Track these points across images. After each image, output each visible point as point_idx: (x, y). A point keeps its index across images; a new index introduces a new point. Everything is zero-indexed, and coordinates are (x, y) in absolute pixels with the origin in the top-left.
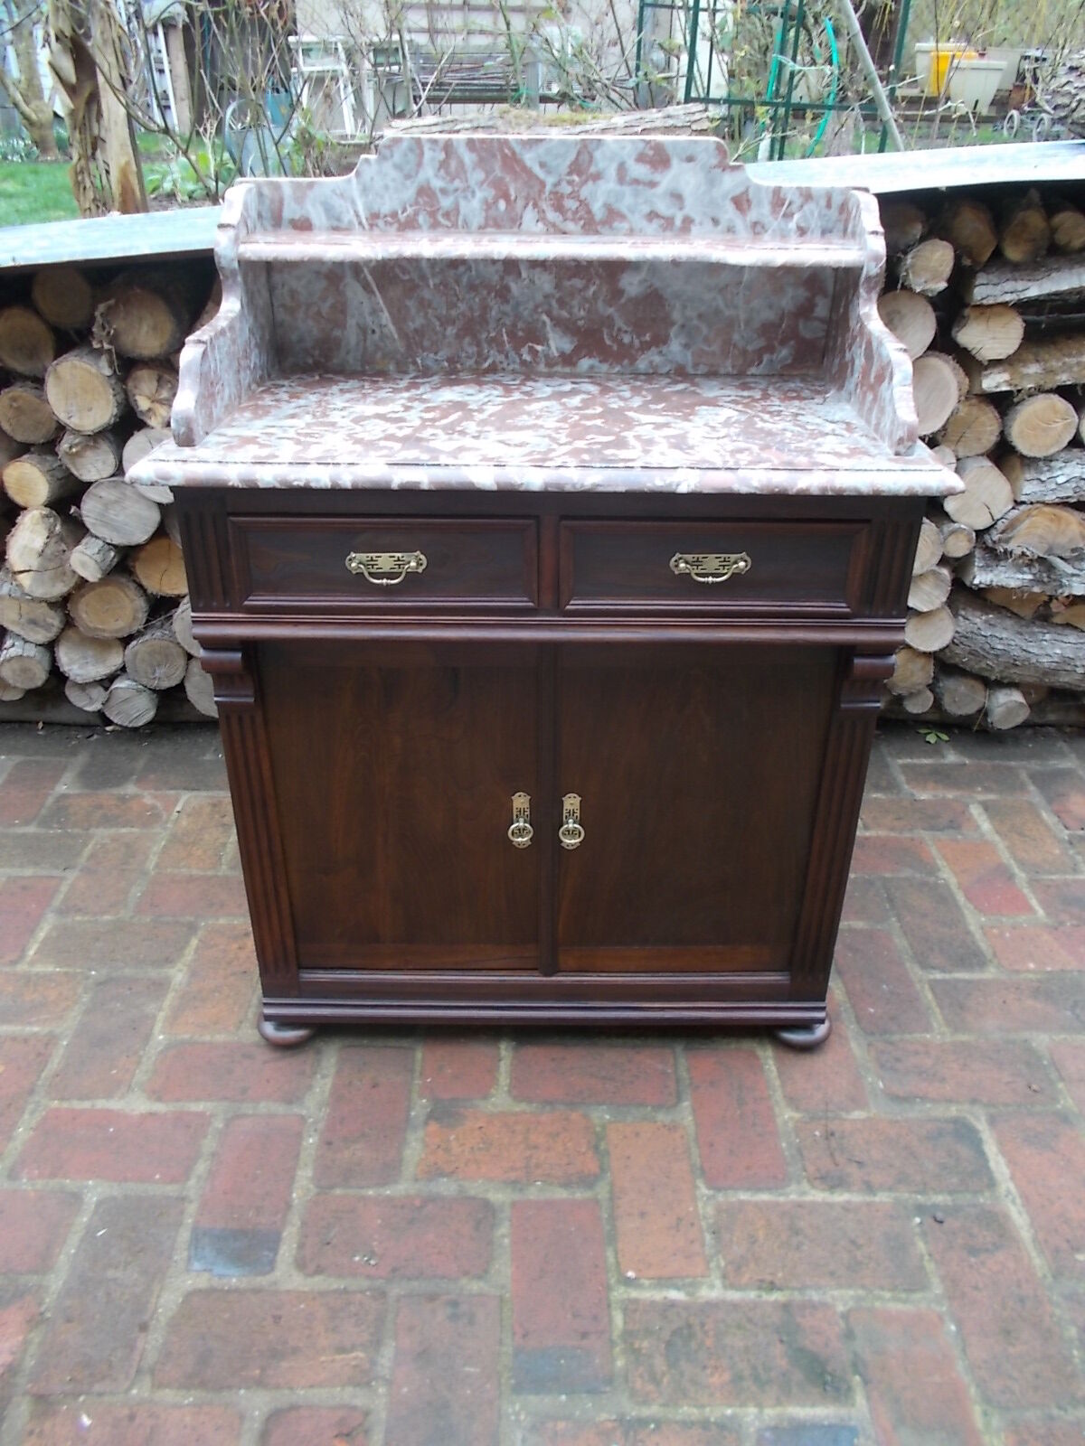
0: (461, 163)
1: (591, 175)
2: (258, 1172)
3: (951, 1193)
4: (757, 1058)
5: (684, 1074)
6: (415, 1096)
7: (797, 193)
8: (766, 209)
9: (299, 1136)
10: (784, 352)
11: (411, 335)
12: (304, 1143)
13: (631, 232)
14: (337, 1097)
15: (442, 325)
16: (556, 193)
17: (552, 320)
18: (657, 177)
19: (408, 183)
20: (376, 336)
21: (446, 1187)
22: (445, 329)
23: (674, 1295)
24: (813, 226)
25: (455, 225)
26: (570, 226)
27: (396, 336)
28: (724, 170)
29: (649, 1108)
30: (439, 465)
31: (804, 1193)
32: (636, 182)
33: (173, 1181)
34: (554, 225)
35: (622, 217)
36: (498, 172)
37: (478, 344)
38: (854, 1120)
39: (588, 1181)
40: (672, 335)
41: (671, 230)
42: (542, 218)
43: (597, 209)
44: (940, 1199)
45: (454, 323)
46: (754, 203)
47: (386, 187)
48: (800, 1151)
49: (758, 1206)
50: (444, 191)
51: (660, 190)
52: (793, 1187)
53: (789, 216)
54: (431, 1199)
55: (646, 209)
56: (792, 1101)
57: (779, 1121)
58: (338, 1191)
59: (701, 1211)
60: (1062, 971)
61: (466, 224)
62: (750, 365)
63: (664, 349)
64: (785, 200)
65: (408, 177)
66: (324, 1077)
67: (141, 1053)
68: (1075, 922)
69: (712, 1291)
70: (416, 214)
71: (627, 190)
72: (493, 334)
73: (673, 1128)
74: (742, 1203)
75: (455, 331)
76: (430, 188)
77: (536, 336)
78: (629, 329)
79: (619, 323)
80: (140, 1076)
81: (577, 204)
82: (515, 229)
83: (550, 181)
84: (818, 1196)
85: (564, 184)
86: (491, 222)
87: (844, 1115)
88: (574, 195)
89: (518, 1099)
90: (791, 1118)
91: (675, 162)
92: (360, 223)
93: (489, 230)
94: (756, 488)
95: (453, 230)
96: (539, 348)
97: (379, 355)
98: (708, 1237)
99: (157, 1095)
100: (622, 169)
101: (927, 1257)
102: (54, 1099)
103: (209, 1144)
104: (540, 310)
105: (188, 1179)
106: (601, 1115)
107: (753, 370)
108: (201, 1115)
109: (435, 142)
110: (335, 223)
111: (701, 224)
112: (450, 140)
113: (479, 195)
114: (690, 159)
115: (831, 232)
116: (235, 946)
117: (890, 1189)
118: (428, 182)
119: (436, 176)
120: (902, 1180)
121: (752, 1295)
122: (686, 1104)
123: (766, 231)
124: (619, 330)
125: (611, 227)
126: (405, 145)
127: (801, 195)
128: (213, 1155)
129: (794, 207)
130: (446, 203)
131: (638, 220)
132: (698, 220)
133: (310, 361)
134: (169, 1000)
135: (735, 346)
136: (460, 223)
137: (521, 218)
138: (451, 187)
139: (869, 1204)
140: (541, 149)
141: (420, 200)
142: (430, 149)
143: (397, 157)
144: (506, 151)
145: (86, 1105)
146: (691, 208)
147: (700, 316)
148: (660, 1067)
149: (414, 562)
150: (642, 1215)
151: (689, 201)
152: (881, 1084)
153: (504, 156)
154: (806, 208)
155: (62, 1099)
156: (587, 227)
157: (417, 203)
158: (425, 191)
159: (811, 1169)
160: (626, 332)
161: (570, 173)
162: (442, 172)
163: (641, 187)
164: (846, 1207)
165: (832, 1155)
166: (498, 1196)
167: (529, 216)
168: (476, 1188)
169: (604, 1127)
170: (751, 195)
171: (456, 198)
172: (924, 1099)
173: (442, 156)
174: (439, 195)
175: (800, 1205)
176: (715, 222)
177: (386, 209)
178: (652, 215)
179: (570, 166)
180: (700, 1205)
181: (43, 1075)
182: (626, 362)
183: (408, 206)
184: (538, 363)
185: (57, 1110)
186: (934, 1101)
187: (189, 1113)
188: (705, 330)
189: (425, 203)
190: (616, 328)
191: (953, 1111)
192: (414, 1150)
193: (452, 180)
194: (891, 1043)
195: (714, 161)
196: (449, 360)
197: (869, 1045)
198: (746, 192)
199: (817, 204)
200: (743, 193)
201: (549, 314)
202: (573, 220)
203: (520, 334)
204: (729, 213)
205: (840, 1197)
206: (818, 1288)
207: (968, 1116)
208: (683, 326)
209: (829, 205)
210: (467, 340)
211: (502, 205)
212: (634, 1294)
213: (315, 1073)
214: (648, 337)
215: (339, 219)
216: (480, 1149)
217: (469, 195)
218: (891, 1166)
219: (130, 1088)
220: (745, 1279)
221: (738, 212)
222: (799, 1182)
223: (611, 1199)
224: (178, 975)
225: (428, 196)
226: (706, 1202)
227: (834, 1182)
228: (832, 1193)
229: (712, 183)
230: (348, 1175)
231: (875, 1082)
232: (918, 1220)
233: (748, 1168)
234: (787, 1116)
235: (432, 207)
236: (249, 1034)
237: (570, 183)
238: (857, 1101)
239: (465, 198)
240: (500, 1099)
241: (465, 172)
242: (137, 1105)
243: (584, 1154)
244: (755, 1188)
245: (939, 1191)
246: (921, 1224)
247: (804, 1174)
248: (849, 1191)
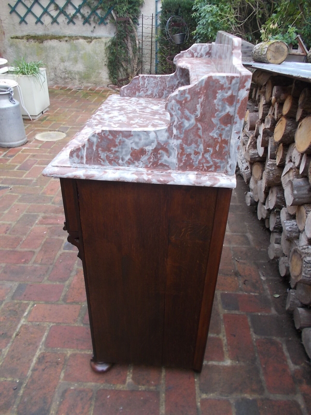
3: (22, 396)
23: (26, 314)
29: (83, 316)
31: (40, 350)
38: (60, 373)
39: (65, 300)
44: (21, 392)
48: (56, 353)
49: (41, 336)
52: (44, 348)
54: (71, 271)
56: (74, 355)
57: (68, 349)
69: (23, 321)
73: (75, 321)
74: (44, 332)
84: (38, 353)
87: (63, 370)
90: (68, 353)
98: (38, 323)
101: (5, 379)
106: (84, 304)
117: (31, 376)
120: (33, 381)
121: (17, 330)
122: (82, 325)
139: (29, 367)
150: (50, 310)
152: (72, 388)
159: (48, 354)
164: (30, 360)
165: (50, 362)
168: (71, 279)
169: (80, 305)
172: (61, 403)
175: (37, 347)
180: (48, 323)
186: (59, 405)
194: (91, 399)
197: (92, 390)
205: (35, 360)
206: (11, 346)
212: (30, 306)
218: (39, 380)
220: (22, 329)
222: (45, 350)
223: (57, 304)
226: (48, 325)
227: (41, 360)
228: (37, 358)
231: (73, 385)
233: (54, 337)
234: (69, 352)
238: (67, 377)
244: (47, 338)
245: (24, 393)
246: (16, 381)
247: (47, 352)
248: (36, 363)
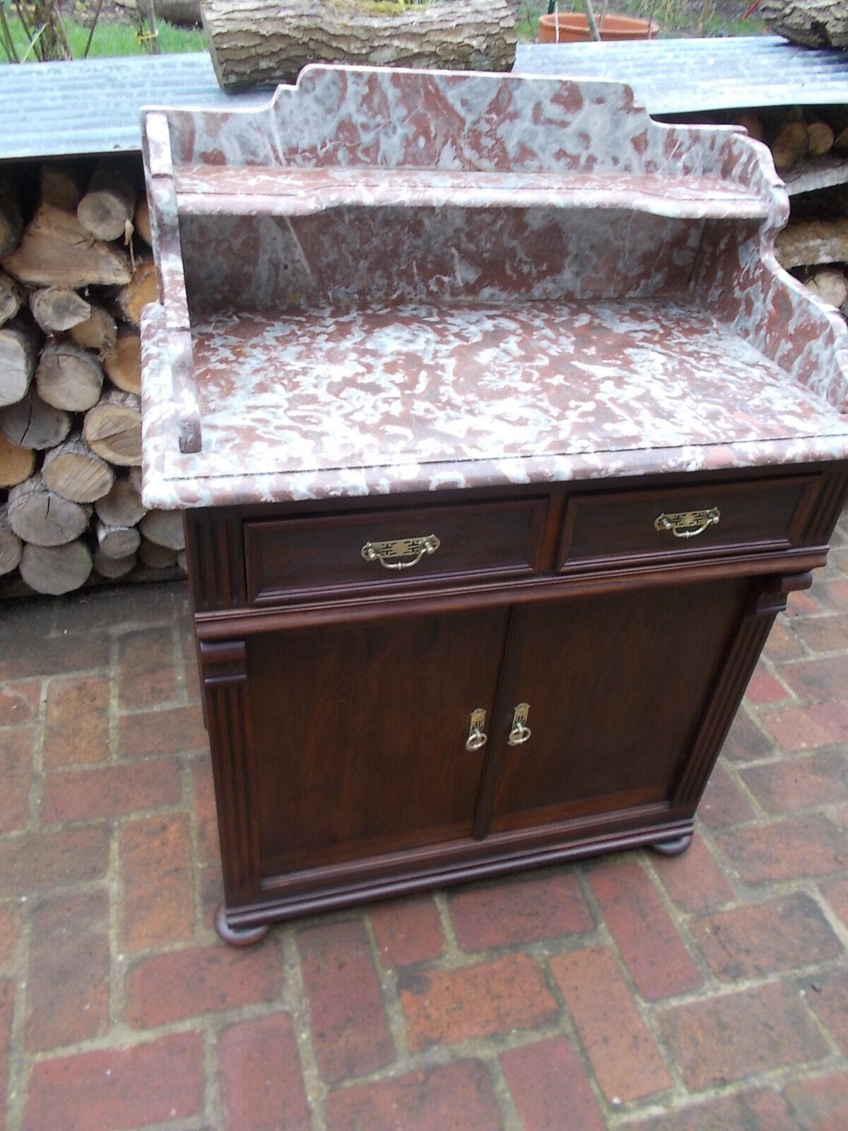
0: (384, 98)
1: (509, 113)
2: (268, 1082)
3: (817, 962)
4: (640, 869)
5: (591, 897)
6: (379, 968)
7: (688, 134)
8: (660, 149)
9: (291, 1035)
10: (658, 277)
11: (324, 269)
12: (299, 1041)
13: (540, 170)
14: (312, 987)
15: (355, 259)
16: (475, 131)
17: (460, 253)
18: (569, 118)
19: (329, 117)
20: (289, 271)
21: (439, 1055)
22: (358, 264)
23: (656, 1110)
24: (697, 165)
25: (374, 162)
26: (485, 163)
27: (308, 271)
28: (628, 112)
29: (576, 936)
30: (470, 460)
31: (716, 989)
32: (550, 121)
33: (190, 1113)
34: (470, 162)
35: (533, 155)
36: (421, 109)
37: (389, 277)
38: (730, 912)
39: (551, 1019)
40: (566, 265)
41: (576, 169)
42: (459, 155)
43: (512, 148)
44: (812, 969)
45: (366, 258)
46: (650, 144)
47: (306, 121)
48: (699, 948)
49: (688, 1009)
50: (365, 127)
51: (570, 130)
52: (707, 985)
53: (678, 156)
54: (432, 1070)
55: (556, 148)
56: (681, 904)
57: (676, 925)
58: (348, 1084)
59: (648, 1025)
60: (825, 746)
61: (385, 160)
62: (629, 290)
63: (558, 277)
64: (677, 141)
65: (329, 111)
66: (292, 967)
67: (107, 979)
68: (819, 700)
69: (682, 1099)
70: (336, 149)
71: (541, 129)
72: (404, 267)
73: (600, 950)
74: (675, 1009)
75: (367, 265)
76: (351, 124)
77: (444, 268)
78: (529, 260)
79: (521, 254)
80: (116, 1004)
81: (493, 142)
82: (433, 166)
83: (470, 118)
84: (727, 989)
85: (483, 122)
86: (410, 159)
87: (721, 909)
88: (491, 134)
89: (468, 951)
90: (684, 921)
91: (586, 103)
92: (277, 158)
93: (407, 166)
94: (752, 461)
95: (371, 166)
96: (446, 279)
97: (290, 289)
98: (661, 1048)
99: (140, 1023)
100: (538, 108)
101: (820, 1025)
102: (35, 1052)
103: (210, 1065)
104: (450, 244)
105: (203, 1107)
106: (541, 952)
107: (631, 294)
108: (191, 1034)
109: (359, 75)
110: (251, 158)
111: (602, 162)
112: (375, 74)
113: (400, 131)
114: (600, 101)
115: (710, 171)
116: (157, 843)
117: (775, 969)
118: (350, 116)
119: (358, 111)
120: (780, 959)
121: (711, 1094)
122: (602, 925)
123: (657, 170)
124: (520, 260)
125: (522, 165)
126: (328, 77)
127: (691, 137)
128: (219, 1074)
129: (683, 148)
130: (366, 138)
131: (547, 159)
132: (600, 157)
133: (219, 297)
134: (114, 914)
135: (618, 273)
136: (379, 159)
137: (439, 155)
138: (373, 123)
139: (766, 987)
140: (464, 87)
141: (341, 136)
142: (354, 82)
143: (319, 90)
144: (430, 87)
145: (71, 1050)
146: (596, 149)
147: (592, 247)
148: (570, 893)
149: (428, 545)
150: (606, 1040)
151: (594, 141)
152: (737, 874)
153: (428, 93)
154: (693, 149)
155: (45, 1049)
156: (500, 165)
157: (337, 138)
158: (346, 126)
159: (714, 964)
160: (526, 263)
161: (489, 112)
162: (365, 107)
163: (553, 127)
164: (752, 994)
165: (724, 948)
166: (486, 1052)
167: (447, 153)
168: (465, 1049)
169: (546, 962)
170: (648, 137)
171: (377, 134)
172: (771, 880)
173: (366, 90)
174: (360, 130)
175: (718, 1001)
176: (615, 161)
177: (304, 144)
178: (561, 154)
179: (490, 105)
180: (645, 1019)
181: (14, 1026)
182: (523, 290)
183: (327, 141)
184: (444, 293)
185: (44, 1064)
186: (778, 881)
187: (179, 1036)
188: (595, 260)
189: (346, 139)
190: (517, 259)
191: (794, 887)
192: (398, 1025)
193: (374, 116)
194: (731, 834)
195: (621, 104)
196: (360, 293)
197: (717, 839)
198: (645, 133)
199: (703, 146)
200: (642, 135)
201: (458, 247)
202: (488, 157)
203: (430, 266)
204: (628, 153)
205: (744, 986)
206: (756, 1074)
207: (806, 890)
208: (576, 256)
209: (712, 147)
210: (378, 273)
211: (422, 142)
212: (625, 1118)
213: (282, 965)
214: (544, 267)
215: (254, 153)
216: (454, 1009)
217: (390, 132)
218: (769, 948)
219: (109, 1022)
220: (702, 1081)
221: (636, 152)
222: (709, 979)
223: (577, 1031)
224: (112, 885)
225: (349, 131)
226: (647, 1015)
227: (734, 972)
228: (737, 983)
229: (616, 124)
230: (351, 1065)
231: (732, 873)
232: (803, 993)
233: (669, 975)
234: (681, 919)
235: (352, 142)
236: (206, 937)
237: (488, 121)
238: (726, 895)
239: (386, 134)
240: (453, 956)
241: (388, 108)
242: (124, 1038)
243: (540, 993)
244: (680, 993)
245: (809, 963)
246: (806, 996)
247: (710, 970)
248: (748, 978)
